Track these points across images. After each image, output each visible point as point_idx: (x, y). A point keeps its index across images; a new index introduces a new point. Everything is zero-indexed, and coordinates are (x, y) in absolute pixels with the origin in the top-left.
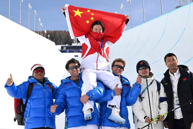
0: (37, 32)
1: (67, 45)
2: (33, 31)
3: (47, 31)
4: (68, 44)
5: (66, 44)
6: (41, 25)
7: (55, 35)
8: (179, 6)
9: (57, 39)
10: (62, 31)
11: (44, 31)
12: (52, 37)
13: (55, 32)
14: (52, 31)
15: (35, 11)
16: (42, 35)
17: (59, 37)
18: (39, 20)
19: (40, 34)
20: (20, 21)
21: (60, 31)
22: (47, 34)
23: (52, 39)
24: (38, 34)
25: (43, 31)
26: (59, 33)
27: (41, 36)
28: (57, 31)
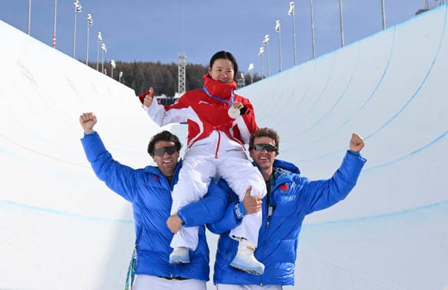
0: (92, 66)
1: (163, 96)
2: (85, 64)
3: (116, 63)
4: (165, 94)
5: (160, 95)
6: (104, 48)
7: (135, 74)
8: (424, 8)
9: (141, 82)
10: (151, 64)
11: (111, 62)
12: (128, 77)
13: (135, 66)
14: (129, 62)
15: (90, 17)
16: (104, 73)
17: (144, 76)
18: (100, 37)
19: (100, 70)
20: (55, 39)
21: (147, 65)
22: (118, 70)
23: (129, 82)
24: (96, 69)
25: (108, 62)
26: (146, 69)
27: (102, 74)
28: (140, 64)
